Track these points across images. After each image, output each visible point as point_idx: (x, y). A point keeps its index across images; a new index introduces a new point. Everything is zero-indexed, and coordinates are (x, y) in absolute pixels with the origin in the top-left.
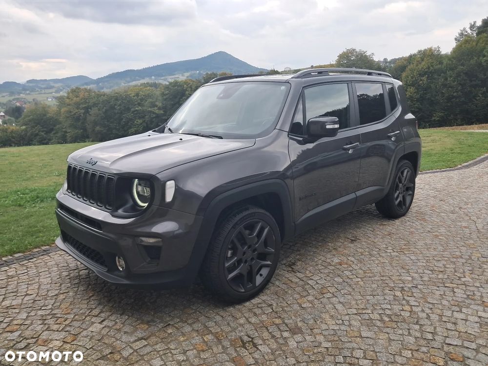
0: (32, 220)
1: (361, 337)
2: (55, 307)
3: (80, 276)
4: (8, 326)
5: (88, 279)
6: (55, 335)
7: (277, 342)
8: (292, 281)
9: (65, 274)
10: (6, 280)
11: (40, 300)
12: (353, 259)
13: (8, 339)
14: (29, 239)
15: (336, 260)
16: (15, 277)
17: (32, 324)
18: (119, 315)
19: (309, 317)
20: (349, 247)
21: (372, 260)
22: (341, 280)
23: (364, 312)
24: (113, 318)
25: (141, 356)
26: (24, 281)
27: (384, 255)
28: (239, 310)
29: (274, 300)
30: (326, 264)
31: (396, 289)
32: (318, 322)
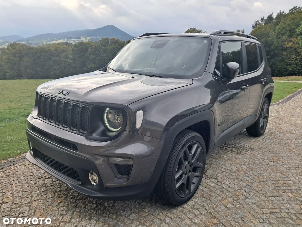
2: (30, 214)
3: (46, 184)
5: (53, 187)
8: (210, 186)
9: (32, 182)
12: (245, 167)
15: (235, 169)
18: (88, 221)
19: (237, 217)
20: (238, 158)
21: (259, 168)
22: (245, 184)
23: (275, 211)
24: (83, 223)
27: (264, 164)
28: (181, 211)
29: (204, 202)
30: (229, 172)
31: (287, 191)
32: (246, 221)
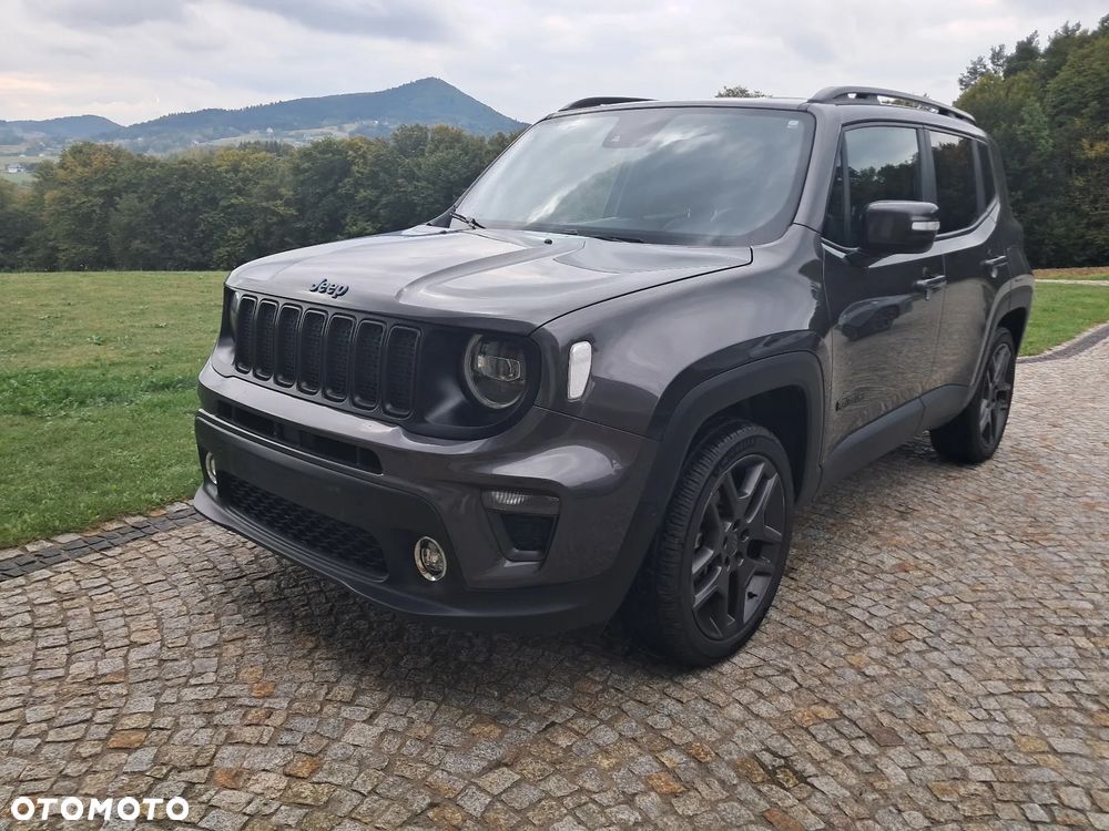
0: (74, 450)
1: (1055, 752)
2: (224, 678)
3: (259, 594)
4: (111, 733)
5: (283, 604)
6: (257, 759)
7: (852, 767)
8: (809, 612)
9: (215, 589)
10: (55, 605)
11: (176, 660)
12: (927, 557)
13: (125, 769)
14: (85, 499)
15: (890, 561)
16: (79, 597)
17: (177, 726)
18: (410, 701)
19: (899, 702)
20: (901, 528)
21: (975, 560)
22: (926, 609)
23: (1027, 688)
24: (395, 706)
25: (517, 812)
26: (110, 606)
27: (993, 547)
28: (714, 684)
29: (787, 658)
30: (870, 570)
31: (1071, 630)
32: (928, 714)
